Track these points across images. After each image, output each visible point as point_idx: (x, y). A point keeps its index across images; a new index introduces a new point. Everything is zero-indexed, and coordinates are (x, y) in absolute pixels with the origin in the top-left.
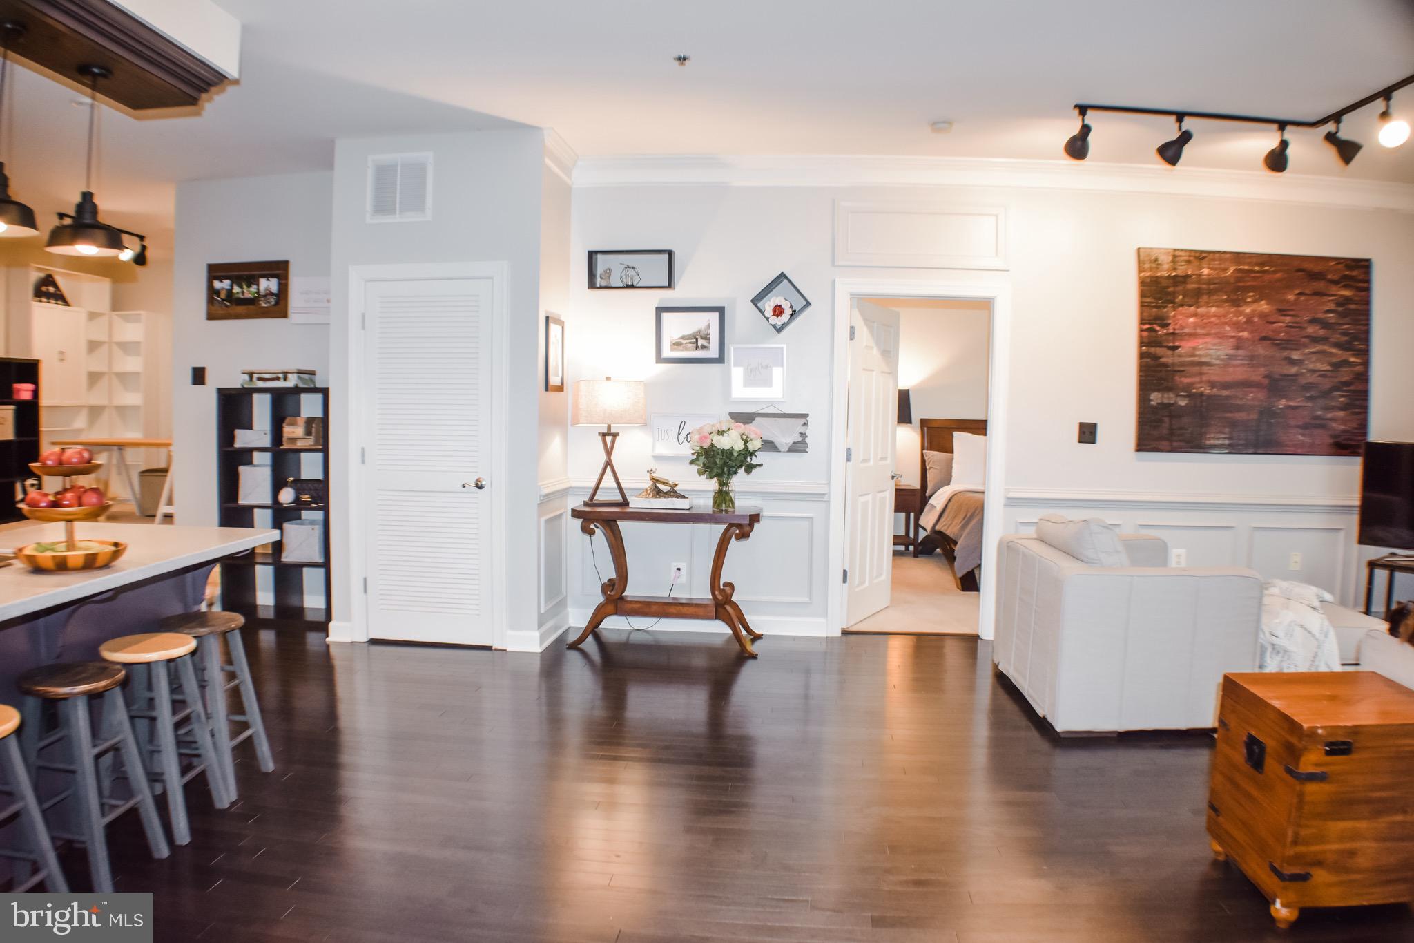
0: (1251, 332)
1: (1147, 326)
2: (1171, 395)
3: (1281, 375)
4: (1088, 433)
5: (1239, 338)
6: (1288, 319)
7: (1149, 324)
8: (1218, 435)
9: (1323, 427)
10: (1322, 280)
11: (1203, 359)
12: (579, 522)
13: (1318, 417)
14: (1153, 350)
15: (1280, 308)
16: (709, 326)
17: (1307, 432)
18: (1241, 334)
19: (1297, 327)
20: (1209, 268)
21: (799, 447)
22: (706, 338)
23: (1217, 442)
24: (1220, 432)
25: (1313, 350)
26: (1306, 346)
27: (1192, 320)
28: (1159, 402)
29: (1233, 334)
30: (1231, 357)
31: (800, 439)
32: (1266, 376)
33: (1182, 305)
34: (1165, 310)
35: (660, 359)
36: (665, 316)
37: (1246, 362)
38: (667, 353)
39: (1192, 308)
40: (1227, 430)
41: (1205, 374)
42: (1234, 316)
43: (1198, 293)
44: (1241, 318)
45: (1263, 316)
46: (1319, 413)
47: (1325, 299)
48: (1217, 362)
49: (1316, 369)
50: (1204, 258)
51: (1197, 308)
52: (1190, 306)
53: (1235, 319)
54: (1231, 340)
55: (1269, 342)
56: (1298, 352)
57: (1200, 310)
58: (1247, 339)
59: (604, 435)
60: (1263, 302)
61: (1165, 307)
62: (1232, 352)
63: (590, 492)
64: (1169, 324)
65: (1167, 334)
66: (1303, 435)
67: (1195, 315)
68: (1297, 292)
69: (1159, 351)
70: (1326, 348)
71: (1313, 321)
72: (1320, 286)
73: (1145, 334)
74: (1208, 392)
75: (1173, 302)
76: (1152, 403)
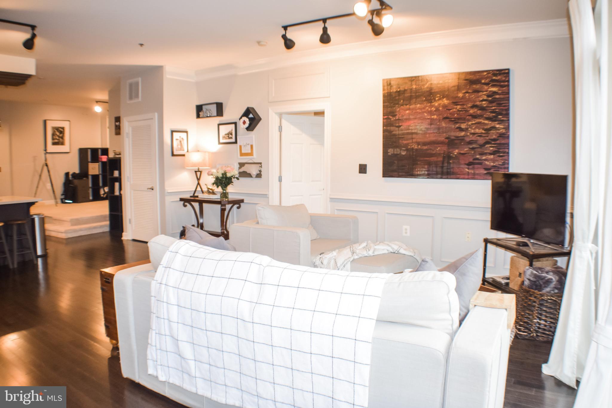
0: (437, 116)
1: (386, 117)
2: (398, 150)
3: (455, 137)
4: (363, 169)
5: (432, 120)
6: (458, 107)
7: (387, 116)
8: (422, 169)
9: (480, 164)
10: (479, 83)
11: (413, 131)
12: (182, 202)
13: (477, 159)
14: (389, 128)
15: (455, 101)
16: (232, 130)
17: (471, 167)
18: (433, 117)
19: (464, 111)
20: (416, 85)
21: (259, 176)
22: (231, 134)
23: (421, 173)
24: (423, 168)
25: (474, 122)
26: (469, 120)
27: (407, 112)
28: (392, 153)
29: (429, 117)
30: (427, 129)
31: (259, 172)
32: (447, 138)
33: (402, 105)
34: (395, 108)
35: (220, 143)
36: (220, 126)
37: (436, 131)
38: (222, 141)
39: (408, 106)
40: (426, 166)
41: (414, 138)
42: (429, 108)
43: (411, 98)
44: (433, 108)
45: (445, 106)
46: (478, 156)
47: (481, 94)
48: (421, 132)
49: (476, 132)
50: (413, 80)
51: (410, 105)
52: (406, 105)
53: (429, 109)
54: (428, 120)
55: (448, 120)
56: (465, 124)
57: (412, 107)
58: (436, 119)
59: (196, 172)
60: (445, 99)
61: (394, 107)
62: (428, 126)
63: (193, 192)
64: (396, 115)
65: (396, 120)
66: (468, 169)
67: (409, 109)
68: (464, 91)
69: (392, 128)
70: (482, 121)
71: (473, 107)
72: (477, 87)
73: (385, 120)
74: (416, 147)
75: (398, 104)
76: (389, 154)
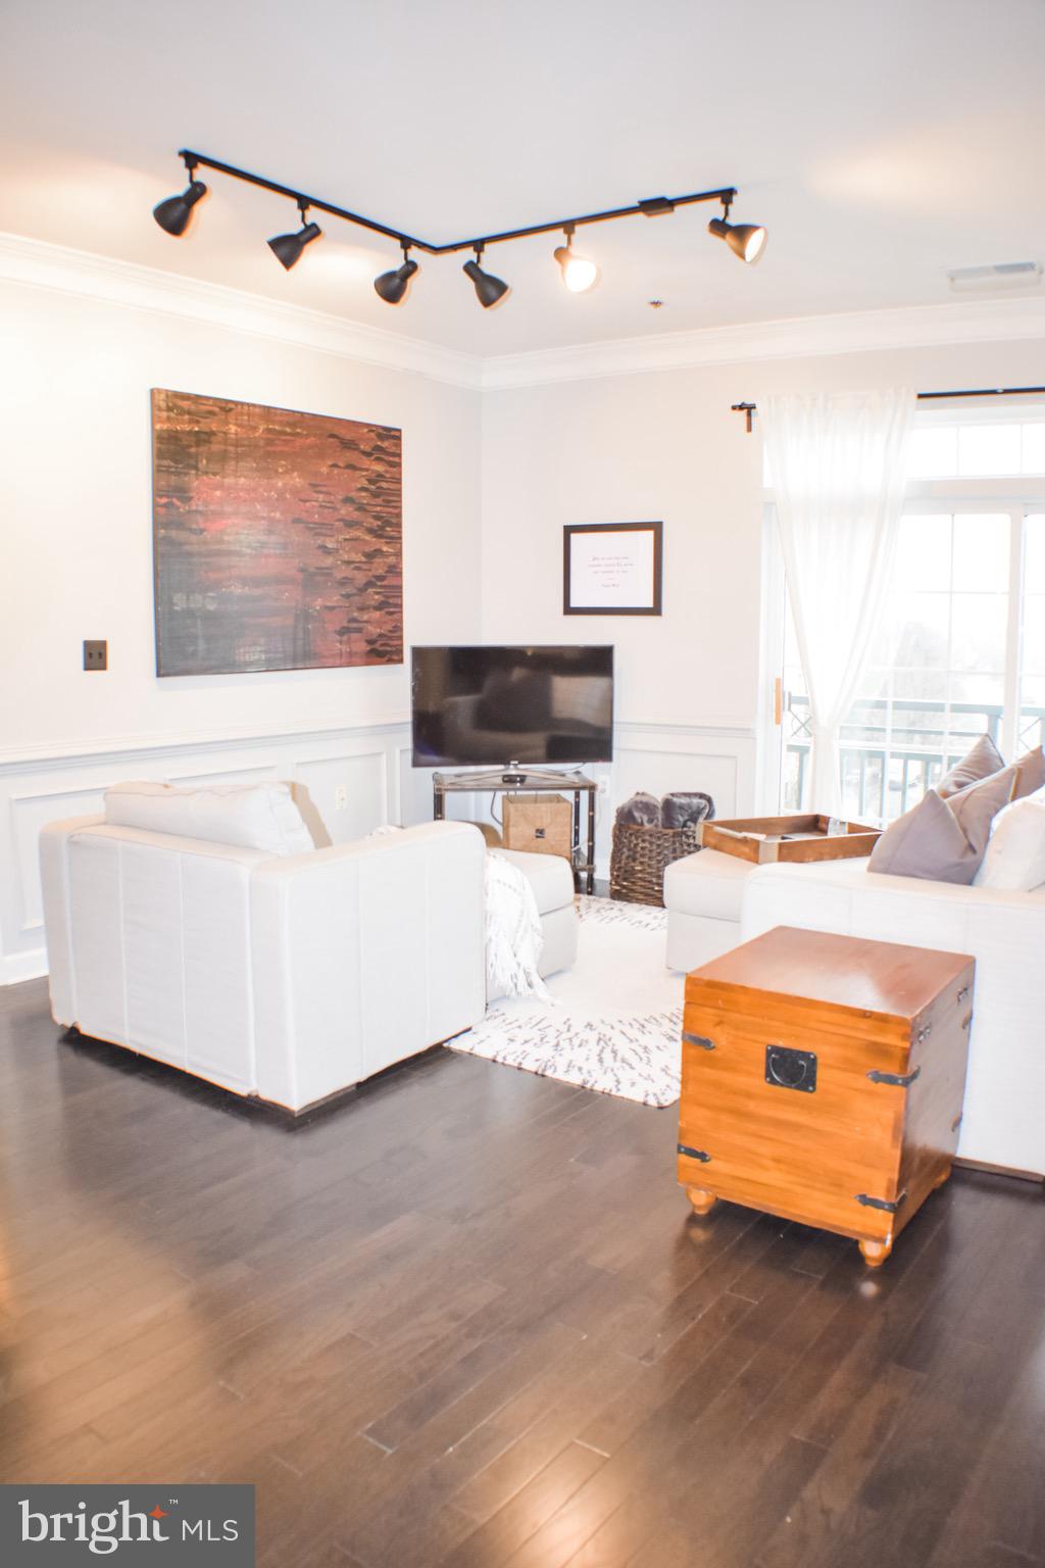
0: (282, 513)
1: (164, 500)
2: (198, 597)
3: (317, 568)
4: (95, 656)
5: (272, 520)
6: (321, 497)
7: (168, 497)
8: (253, 649)
9: (359, 630)
10: (355, 449)
11: (233, 548)
13: (355, 620)
14: (173, 533)
15: (314, 482)
17: (345, 638)
18: (273, 514)
19: (329, 508)
20: (236, 424)
23: (252, 658)
24: (255, 644)
25: (347, 537)
26: (339, 531)
27: (218, 493)
28: (185, 606)
29: (265, 515)
30: (263, 545)
32: (302, 570)
33: (206, 473)
34: (187, 479)
37: (278, 552)
39: (218, 477)
40: (262, 641)
41: (234, 567)
42: (265, 490)
43: (223, 457)
44: (273, 493)
45: (295, 492)
46: (356, 614)
47: (358, 473)
48: (249, 551)
49: (350, 560)
50: (231, 410)
51: (223, 477)
52: (215, 474)
53: (266, 494)
54: (263, 522)
55: (302, 525)
56: (333, 539)
57: (229, 481)
58: (279, 521)
60: (295, 474)
61: (186, 474)
62: (263, 538)
64: (190, 499)
65: (189, 512)
66: (341, 642)
67: (221, 487)
68: (330, 463)
69: (181, 536)
70: (358, 534)
71: (348, 500)
72: (352, 456)
73: (162, 511)
74: (240, 591)
75: (196, 468)
76: (176, 608)
